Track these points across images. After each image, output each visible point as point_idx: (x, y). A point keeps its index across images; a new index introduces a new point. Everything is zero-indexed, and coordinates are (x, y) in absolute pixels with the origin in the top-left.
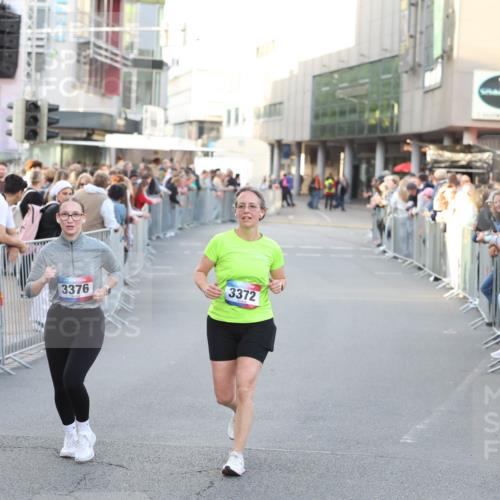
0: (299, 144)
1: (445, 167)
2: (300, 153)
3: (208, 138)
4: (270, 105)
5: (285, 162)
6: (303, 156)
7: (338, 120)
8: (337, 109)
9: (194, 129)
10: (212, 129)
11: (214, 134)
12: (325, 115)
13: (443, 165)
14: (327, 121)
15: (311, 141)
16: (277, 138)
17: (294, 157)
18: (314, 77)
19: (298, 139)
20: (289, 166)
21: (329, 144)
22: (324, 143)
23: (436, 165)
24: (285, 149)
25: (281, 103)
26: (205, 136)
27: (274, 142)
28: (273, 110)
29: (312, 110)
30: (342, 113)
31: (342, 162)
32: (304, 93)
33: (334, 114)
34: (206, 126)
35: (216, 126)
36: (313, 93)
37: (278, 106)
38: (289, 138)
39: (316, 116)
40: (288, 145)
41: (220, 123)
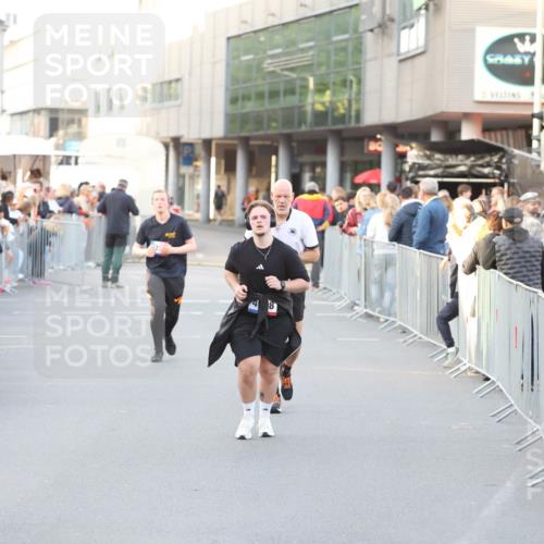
0: (207, 143)
1: (435, 176)
2: (209, 155)
3: (66, 134)
4: (162, 83)
5: (185, 170)
6: (213, 160)
7: (267, 105)
8: (266, 89)
9: (43, 122)
10: (71, 122)
11: (74, 129)
12: (246, 98)
13: (432, 172)
14: (250, 107)
15: (225, 138)
16: (174, 134)
17: (200, 164)
18: (229, 39)
19: (206, 135)
20: (192, 177)
21: (252, 143)
22: (245, 141)
23: (421, 173)
24: (186, 151)
25: (178, 80)
26: (61, 132)
27: (168, 140)
28: (166, 91)
29: (227, 89)
30: (274, 94)
31: (273, 169)
32: (214, 63)
33: (260, 96)
34: (62, 117)
35: (76, 117)
36: (228, 65)
37: (173, 85)
38: (192, 133)
39: (233, 100)
40: (191, 145)
41: (83, 112)
